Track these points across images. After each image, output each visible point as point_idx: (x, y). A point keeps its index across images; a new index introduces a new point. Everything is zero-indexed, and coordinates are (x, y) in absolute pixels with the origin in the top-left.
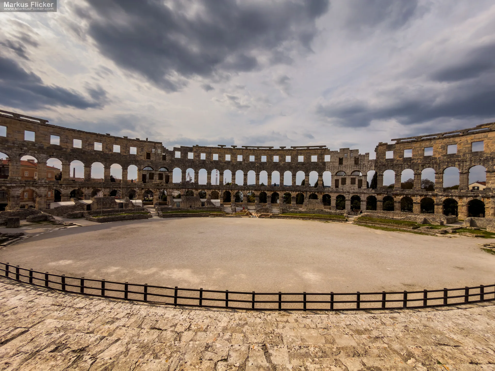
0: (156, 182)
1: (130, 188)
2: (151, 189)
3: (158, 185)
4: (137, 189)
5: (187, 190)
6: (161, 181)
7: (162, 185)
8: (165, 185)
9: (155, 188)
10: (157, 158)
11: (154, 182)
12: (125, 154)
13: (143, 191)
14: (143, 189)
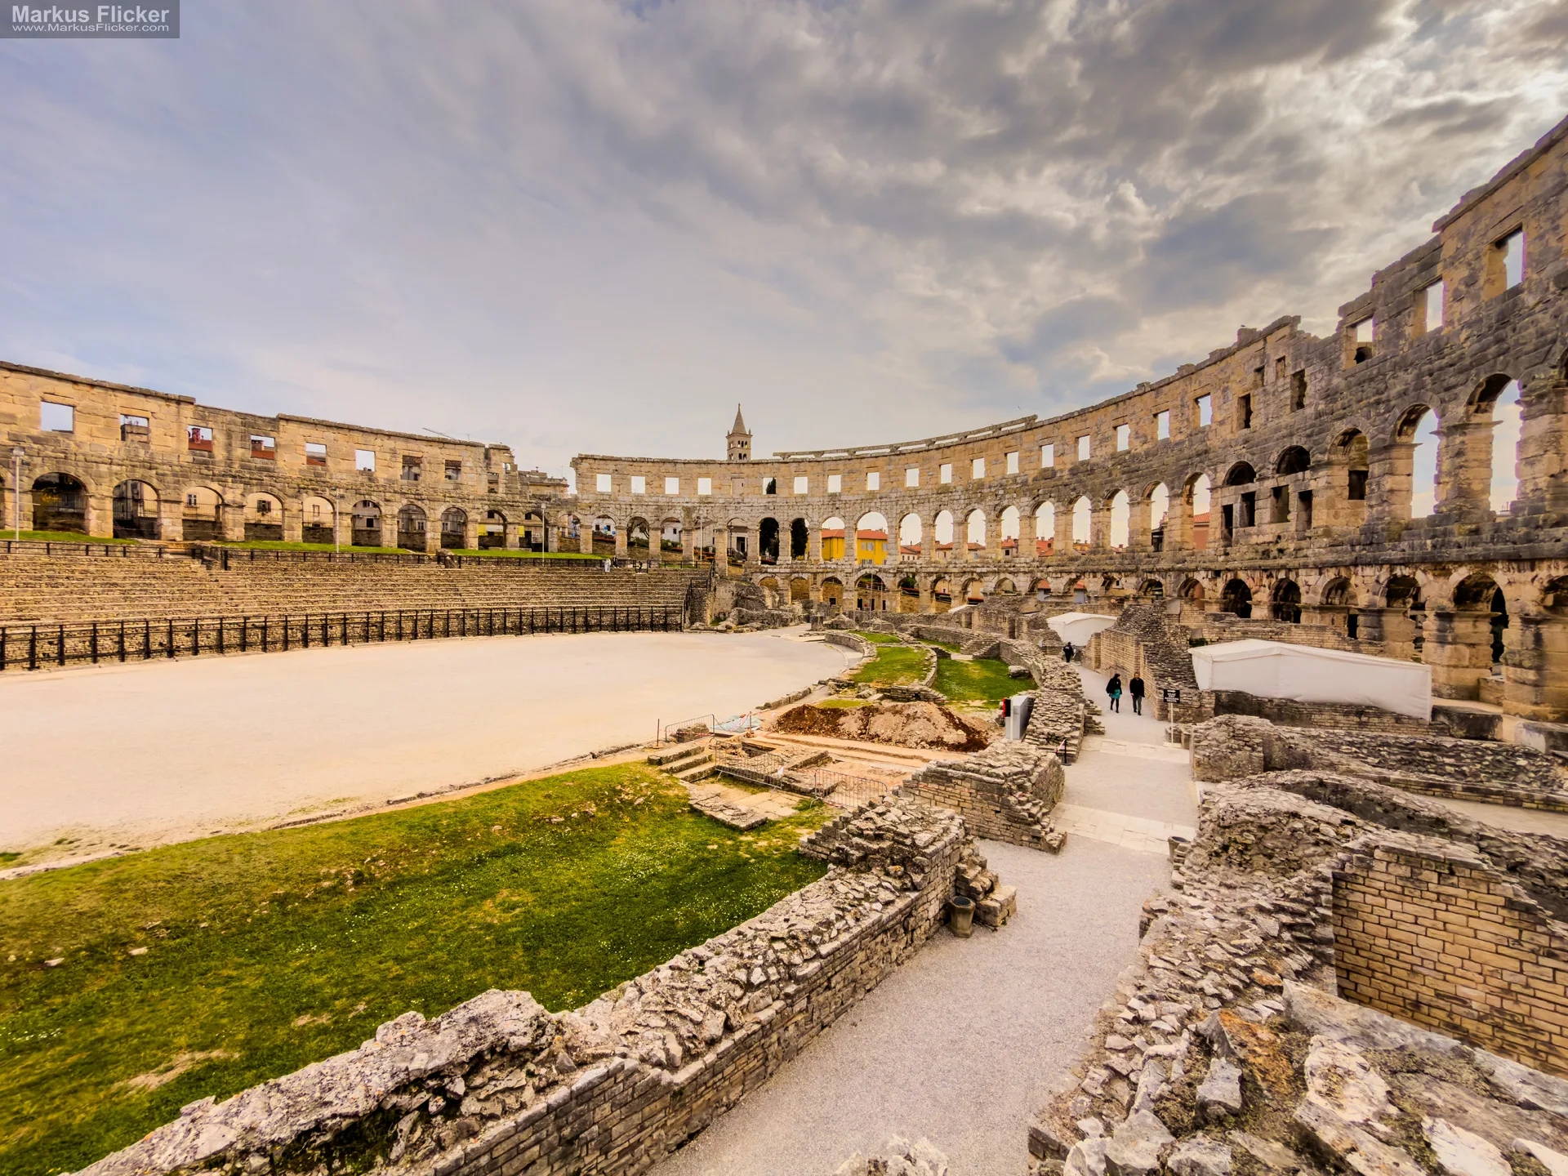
0: (1261, 539)
1: (1181, 571)
2: (1242, 576)
3: (1266, 554)
4: (1203, 573)
5: (1384, 575)
6: (1276, 528)
7: (1281, 551)
8: (1292, 546)
9: (1254, 569)
10: (1272, 408)
11: (1254, 540)
12: (1180, 437)
13: (1221, 584)
14: (1217, 573)
